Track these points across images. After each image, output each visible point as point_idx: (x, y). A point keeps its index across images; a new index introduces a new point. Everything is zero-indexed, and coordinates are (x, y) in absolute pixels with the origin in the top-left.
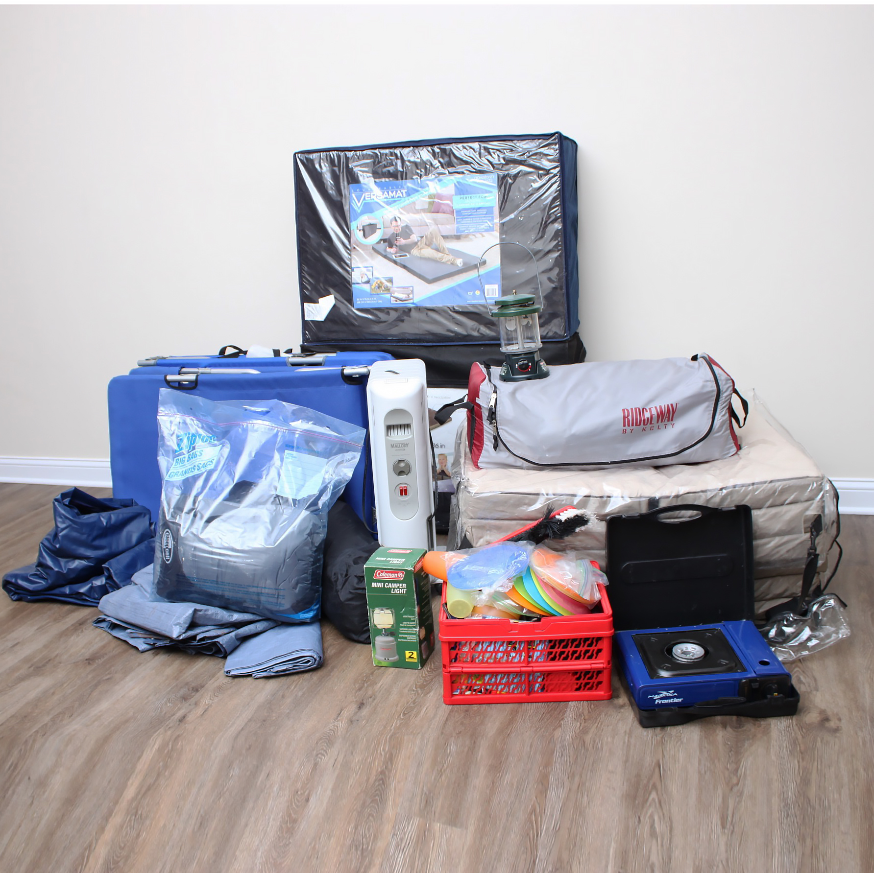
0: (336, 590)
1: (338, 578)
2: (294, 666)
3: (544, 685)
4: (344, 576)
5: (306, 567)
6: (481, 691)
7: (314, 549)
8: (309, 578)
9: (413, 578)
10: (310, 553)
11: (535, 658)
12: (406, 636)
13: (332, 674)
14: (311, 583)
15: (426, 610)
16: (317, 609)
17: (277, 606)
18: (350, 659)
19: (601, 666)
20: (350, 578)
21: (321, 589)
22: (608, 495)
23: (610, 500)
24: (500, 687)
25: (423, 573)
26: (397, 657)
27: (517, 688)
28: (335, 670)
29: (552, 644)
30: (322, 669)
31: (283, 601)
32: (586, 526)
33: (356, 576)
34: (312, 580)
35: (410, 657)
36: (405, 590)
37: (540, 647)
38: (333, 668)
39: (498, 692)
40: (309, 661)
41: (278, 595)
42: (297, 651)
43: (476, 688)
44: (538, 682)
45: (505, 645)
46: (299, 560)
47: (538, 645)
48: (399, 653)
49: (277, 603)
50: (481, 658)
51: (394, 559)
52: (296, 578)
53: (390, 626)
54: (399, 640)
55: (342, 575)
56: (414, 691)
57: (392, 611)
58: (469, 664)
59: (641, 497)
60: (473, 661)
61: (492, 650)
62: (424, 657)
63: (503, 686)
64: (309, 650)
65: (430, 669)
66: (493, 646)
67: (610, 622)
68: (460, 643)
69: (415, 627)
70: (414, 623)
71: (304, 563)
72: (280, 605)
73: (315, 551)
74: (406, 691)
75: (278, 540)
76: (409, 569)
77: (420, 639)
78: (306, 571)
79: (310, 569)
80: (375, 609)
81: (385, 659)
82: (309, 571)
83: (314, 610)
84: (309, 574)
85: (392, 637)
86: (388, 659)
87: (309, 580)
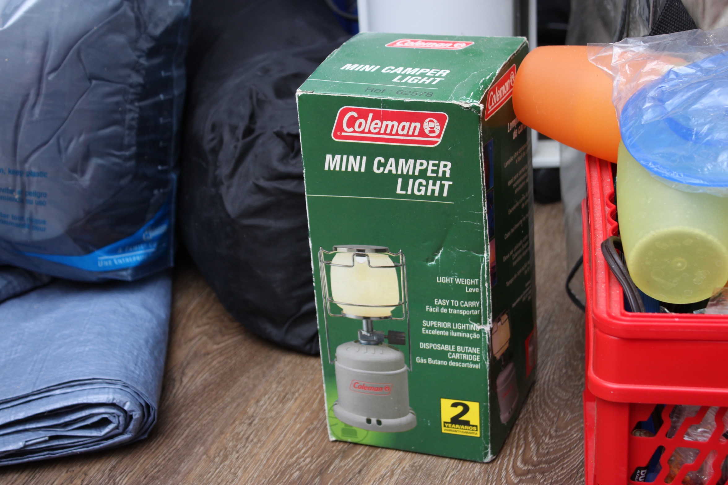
0: (215, 177)
1: (221, 141)
2: (52, 438)
4: (240, 132)
5: (118, 104)
7: (146, 45)
8: (130, 138)
9: (480, 141)
10: (133, 56)
12: (447, 348)
13: (184, 467)
14: (138, 156)
15: (515, 255)
16: (161, 239)
17: (22, 226)
18: (251, 411)
20: (260, 141)
21: (174, 176)
25: (513, 124)
26: (408, 418)
28: (199, 449)
30: (154, 445)
31: (41, 213)
33: (279, 135)
34: (140, 145)
35: (456, 420)
36: (447, 184)
38: (189, 446)
40: (104, 422)
41: (23, 193)
42: (69, 384)
46: (91, 78)
48: (415, 406)
49: (22, 218)
51: (409, 70)
52: (82, 138)
53: (387, 312)
54: (420, 360)
55: (233, 129)
57: (395, 259)
62: (504, 417)
64: (110, 382)
65: (525, 462)
68: (676, 410)
69: (477, 319)
70: (473, 304)
71: (107, 88)
72: (32, 224)
73: (151, 53)
75: (17, 8)
76: (467, 102)
77: (493, 360)
78: (117, 116)
79: (130, 110)
80: (336, 249)
81: (369, 421)
82: (129, 116)
83: (148, 243)
84: (130, 128)
85: (397, 349)
86: (379, 423)
87: (129, 147)
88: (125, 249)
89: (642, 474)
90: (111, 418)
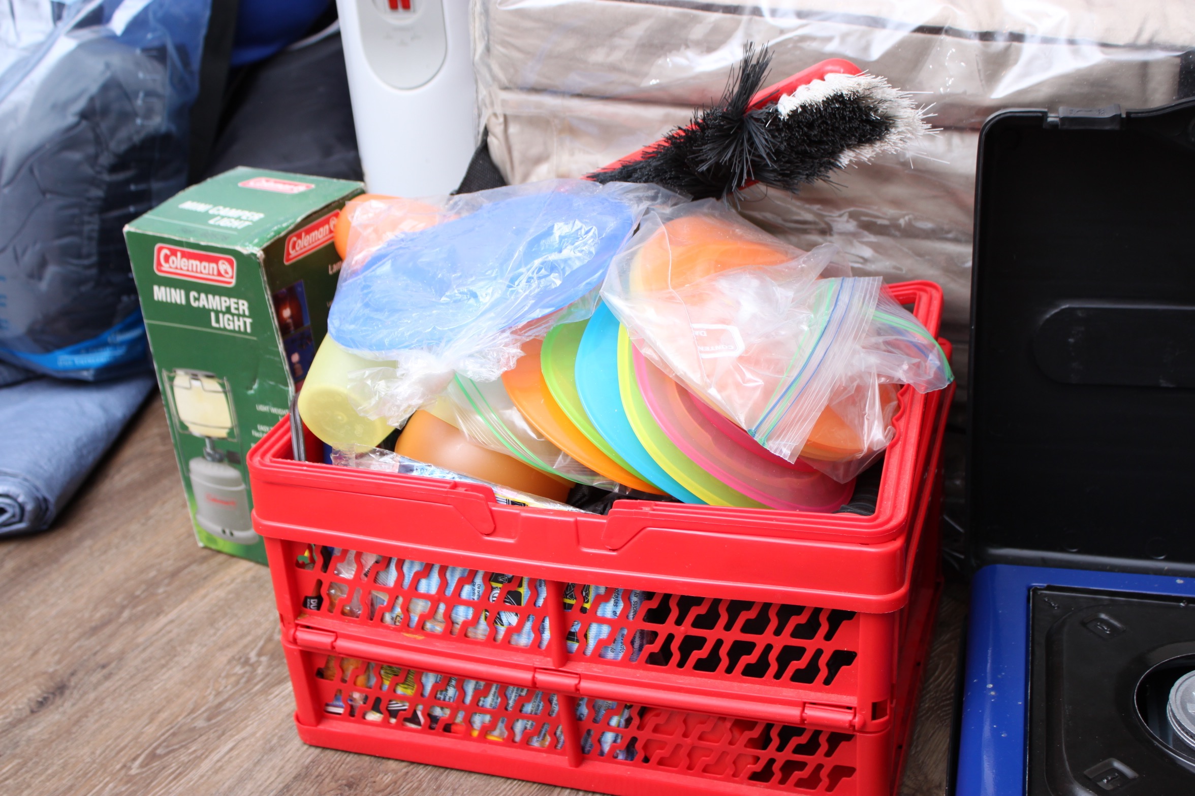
3: (634, 740)
6: (414, 719)
8: (89, 248)
9: (264, 285)
11: (592, 643)
14: (99, 266)
19: (845, 717)
22: (1016, 29)
23: (1019, 52)
24: (478, 720)
25: (337, 266)
27: (537, 731)
28: (88, 543)
29: (654, 604)
32: (878, 147)
34: (100, 255)
36: (249, 321)
37: (608, 610)
39: (475, 734)
43: (396, 706)
44: (611, 729)
45: (479, 580)
47: (601, 599)
50: (398, 610)
51: (230, 212)
53: (224, 434)
56: (246, 662)
57: (223, 386)
58: (362, 623)
59: (1151, 46)
60: (373, 615)
61: (433, 590)
63: (487, 718)
66: (435, 579)
67: (892, 555)
73: (114, 169)
74: (222, 659)
76: (246, 250)
79: (89, 223)
80: (175, 372)
81: (224, 532)
82: (87, 228)
83: (115, 346)
84: (90, 238)
85: (235, 468)
86: (232, 534)
87: (88, 256)
88: (88, 350)
89: (312, 602)
90: (8, 508)
